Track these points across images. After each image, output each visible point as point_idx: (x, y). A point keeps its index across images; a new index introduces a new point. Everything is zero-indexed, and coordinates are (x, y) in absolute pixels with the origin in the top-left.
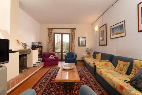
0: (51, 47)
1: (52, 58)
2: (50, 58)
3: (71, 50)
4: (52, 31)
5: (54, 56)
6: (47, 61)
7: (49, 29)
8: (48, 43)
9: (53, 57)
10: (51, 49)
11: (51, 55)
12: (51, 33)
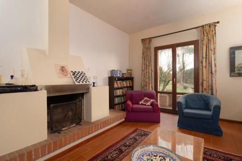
0: (147, 80)
1: (145, 105)
2: (142, 104)
3: (202, 86)
4: (149, 44)
5: (152, 100)
6: (133, 110)
7: (143, 41)
8: (142, 70)
9: (149, 103)
10: (148, 84)
11: (146, 98)
12: (149, 48)
